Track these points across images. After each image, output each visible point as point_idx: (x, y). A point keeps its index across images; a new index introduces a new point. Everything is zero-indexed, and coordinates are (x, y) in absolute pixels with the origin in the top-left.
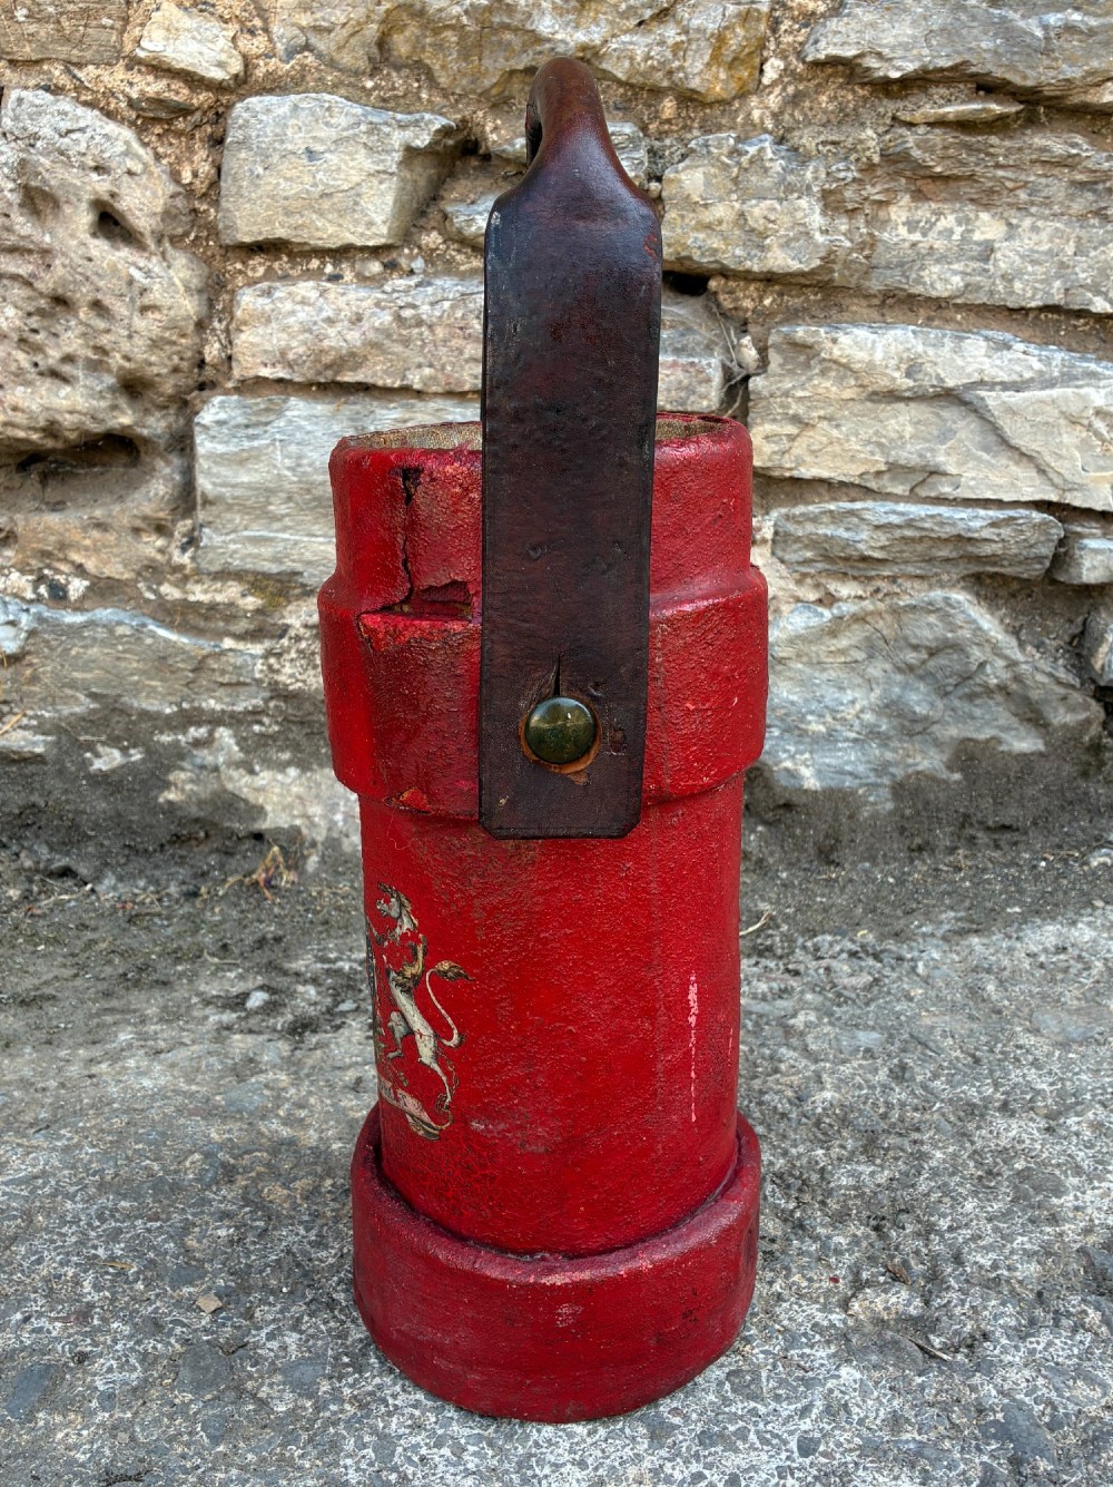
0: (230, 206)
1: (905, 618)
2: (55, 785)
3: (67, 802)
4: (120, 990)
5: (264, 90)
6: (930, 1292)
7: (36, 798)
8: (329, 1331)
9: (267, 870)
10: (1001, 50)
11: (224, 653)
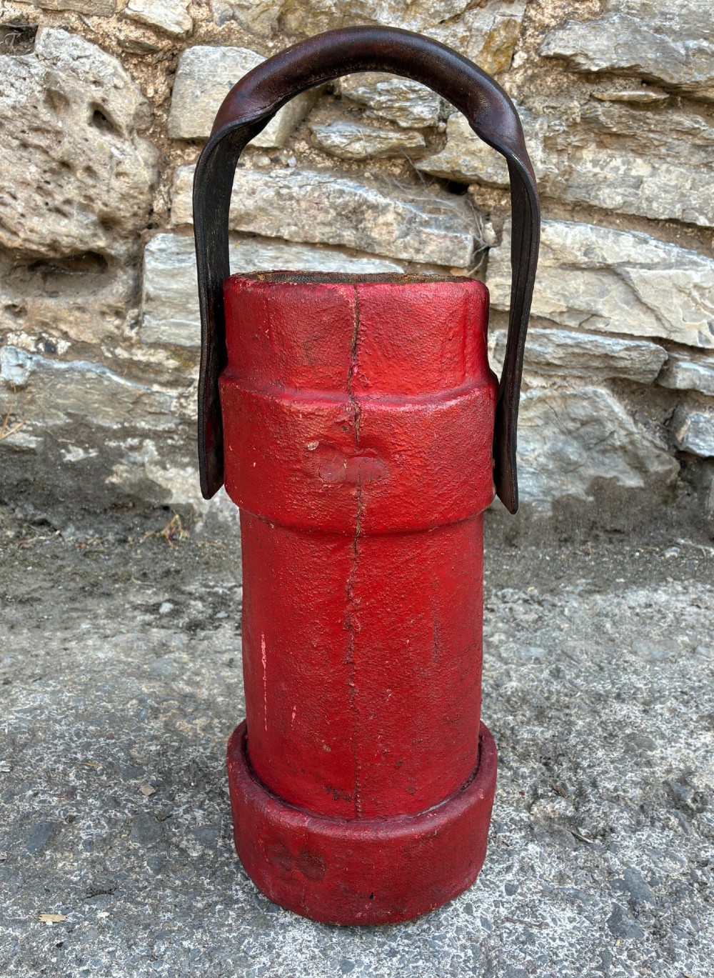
0: (177, 114)
1: (569, 402)
2: (41, 468)
3: (48, 479)
4: (80, 597)
5: (204, 42)
6: (578, 803)
7: (28, 475)
8: (222, 810)
9: (171, 529)
10: (659, 60)
11: (153, 393)
